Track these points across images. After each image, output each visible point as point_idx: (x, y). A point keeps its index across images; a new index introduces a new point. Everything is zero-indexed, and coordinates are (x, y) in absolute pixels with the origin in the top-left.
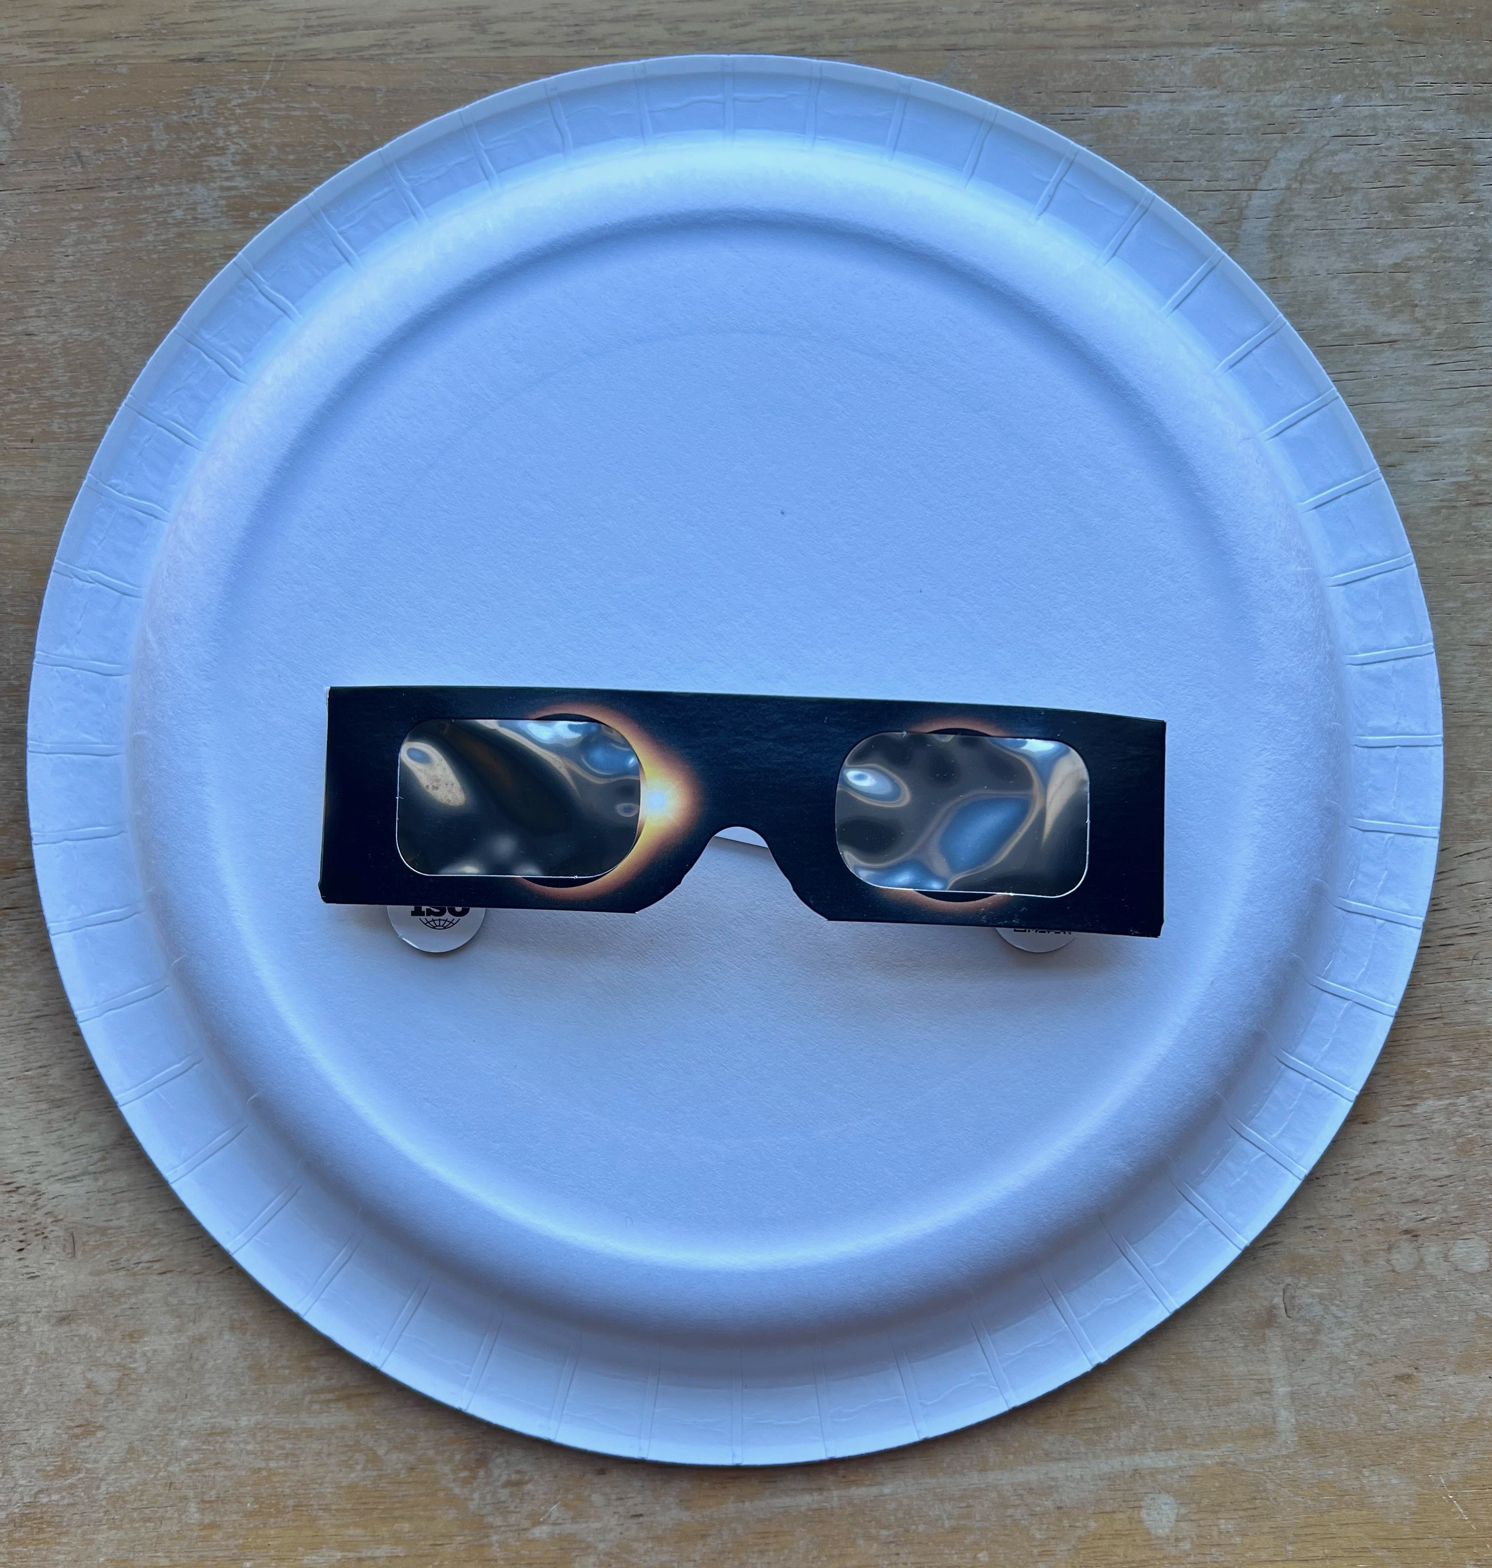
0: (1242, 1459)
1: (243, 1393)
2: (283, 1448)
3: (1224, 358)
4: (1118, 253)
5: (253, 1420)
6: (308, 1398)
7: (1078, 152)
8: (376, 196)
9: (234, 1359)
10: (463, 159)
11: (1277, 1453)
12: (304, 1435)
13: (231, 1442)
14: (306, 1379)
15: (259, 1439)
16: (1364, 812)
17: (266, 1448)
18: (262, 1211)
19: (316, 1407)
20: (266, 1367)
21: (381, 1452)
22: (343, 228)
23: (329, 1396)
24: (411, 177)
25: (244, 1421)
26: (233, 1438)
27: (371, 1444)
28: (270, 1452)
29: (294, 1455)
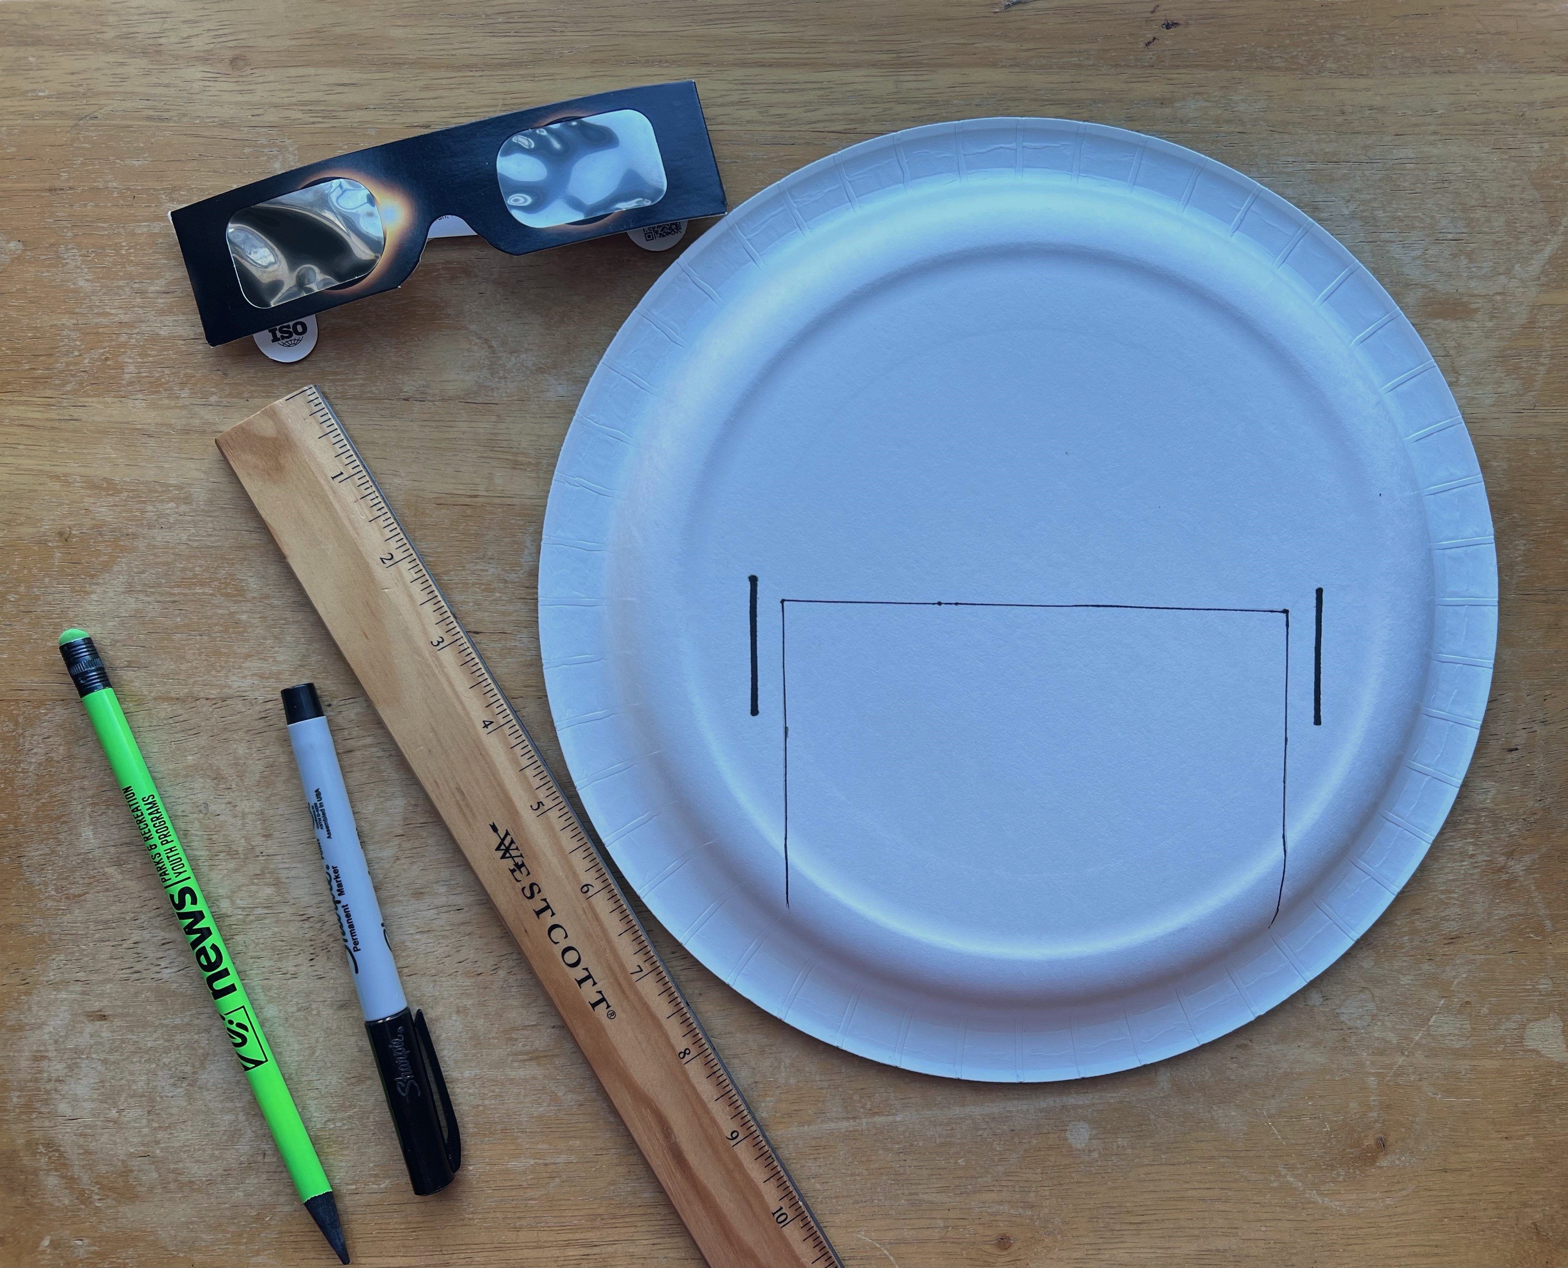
0: (1134, 1099)
1: (466, 1055)
2: (493, 1091)
3: (1357, 336)
4: (1287, 261)
5: (473, 1072)
6: (510, 1058)
7: (1262, 191)
8: (773, 213)
9: (460, 1033)
10: (834, 187)
11: (1157, 1095)
12: (508, 1083)
13: (458, 1088)
14: (509, 1046)
15: (477, 1086)
16: (1442, 650)
17: (482, 1092)
18: (700, 916)
19: (516, 1064)
20: (482, 1038)
21: (560, 1094)
22: (749, 236)
23: (526, 1057)
24: (796, 200)
25: (467, 1074)
26: (460, 1085)
27: (553, 1089)
28: (485, 1094)
29: (501, 1096)
